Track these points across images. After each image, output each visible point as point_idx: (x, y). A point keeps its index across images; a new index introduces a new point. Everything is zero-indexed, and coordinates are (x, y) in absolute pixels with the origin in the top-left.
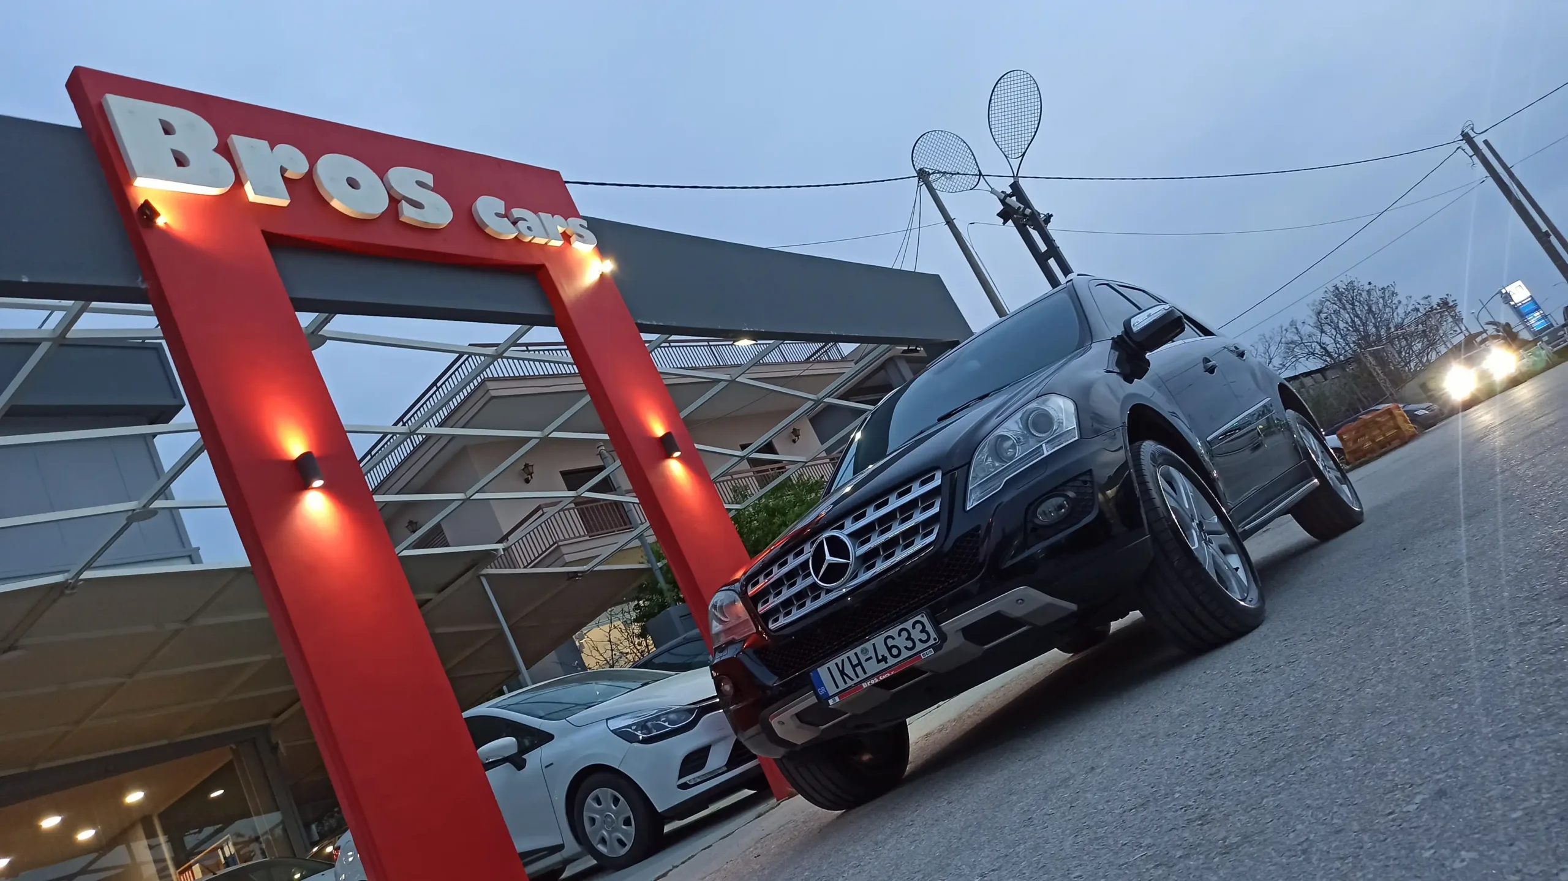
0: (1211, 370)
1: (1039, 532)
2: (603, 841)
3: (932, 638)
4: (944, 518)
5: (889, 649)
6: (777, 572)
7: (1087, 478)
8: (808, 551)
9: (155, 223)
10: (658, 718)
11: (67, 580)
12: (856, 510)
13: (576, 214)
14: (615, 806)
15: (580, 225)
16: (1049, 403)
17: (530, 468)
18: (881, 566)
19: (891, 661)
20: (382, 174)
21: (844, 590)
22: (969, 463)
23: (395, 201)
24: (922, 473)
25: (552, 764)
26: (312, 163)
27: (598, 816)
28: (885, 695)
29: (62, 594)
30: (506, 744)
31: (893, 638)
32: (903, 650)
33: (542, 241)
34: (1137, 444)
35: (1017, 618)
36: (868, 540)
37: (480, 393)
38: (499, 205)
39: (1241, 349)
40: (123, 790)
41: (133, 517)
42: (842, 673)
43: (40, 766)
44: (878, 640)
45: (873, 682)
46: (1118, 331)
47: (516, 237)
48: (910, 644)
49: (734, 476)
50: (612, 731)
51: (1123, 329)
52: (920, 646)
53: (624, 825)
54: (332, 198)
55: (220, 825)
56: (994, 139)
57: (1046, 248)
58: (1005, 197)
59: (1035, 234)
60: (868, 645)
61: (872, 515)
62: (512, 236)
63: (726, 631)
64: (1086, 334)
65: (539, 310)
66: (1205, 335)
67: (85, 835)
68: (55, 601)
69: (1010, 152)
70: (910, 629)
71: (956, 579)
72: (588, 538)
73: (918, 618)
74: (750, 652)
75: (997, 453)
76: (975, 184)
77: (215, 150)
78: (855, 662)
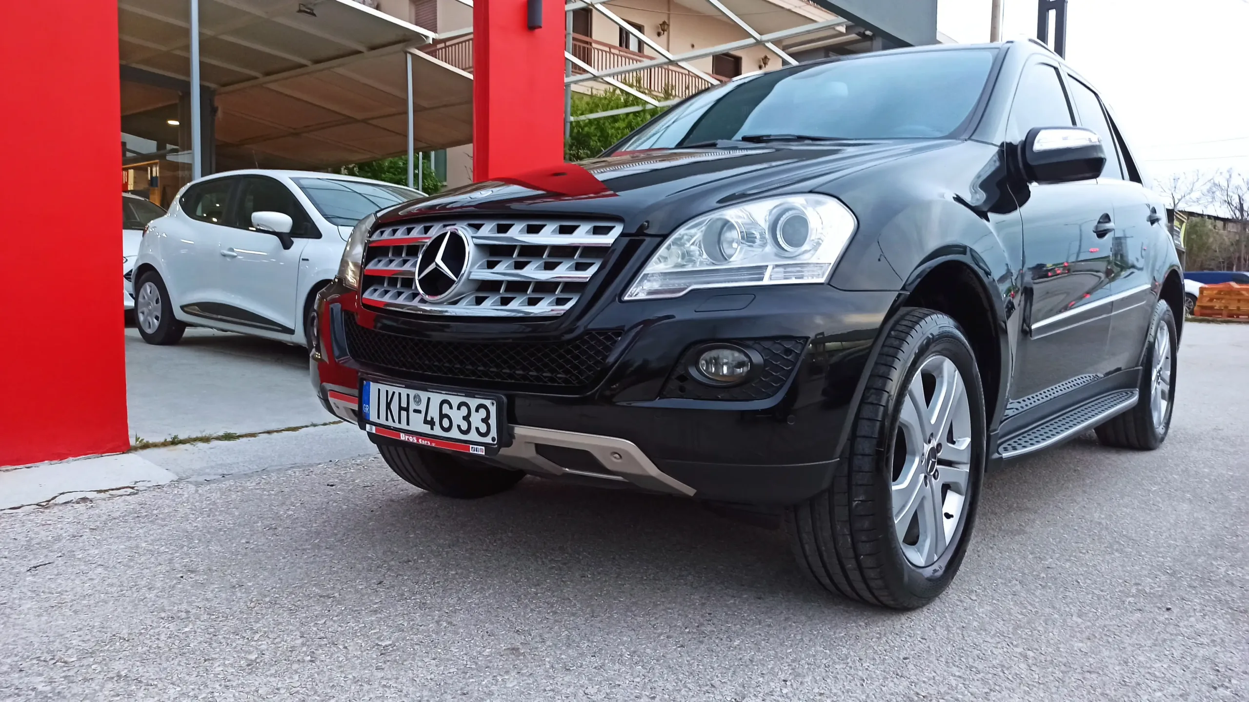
0: (1101, 234)
1: (688, 385)
3: (492, 435)
4: (590, 291)
5: (442, 416)
12: (503, 216)
16: (820, 208)
18: (490, 308)
19: (438, 431)
21: (436, 310)
22: (665, 237)
24: (601, 217)
25: (309, 259)
30: (282, 221)
31: (451, 407)
32: (455, 427)
36: (491, 265)
42: (387, 407)
44: (436, 397)
45: (411, 439)
46: (1016, 137)
48: (464, 426)
51: (1024, 139)
52: (473, 436)
60: (422, 396)
64: (972, 125)
70: (473, 409)
73: (487, 403)
78: (404, 405)
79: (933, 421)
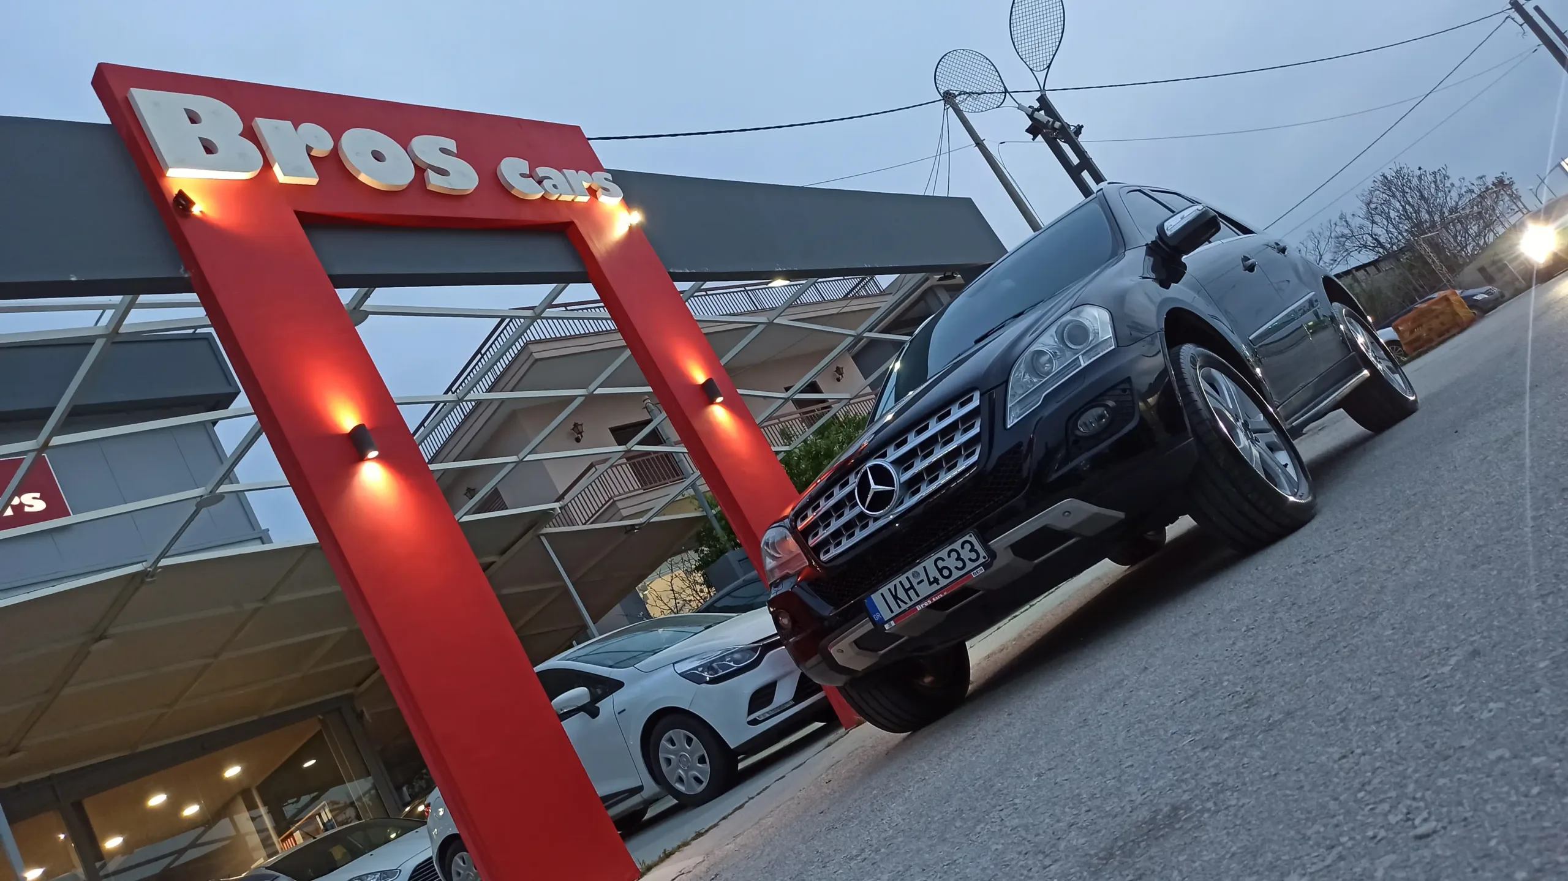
0: (1251, 268)
1: (1080, 444)
2: (680, 780)
3: (981, 556)
4: (985, 438)
5: (940, 571)
6: (825, 505)
7: (1126, 386)
8: (853, 481)
9: (191, 212)
10: (723, 658)
11: (146, 569)
12: (897, 437)
13: (599, 167)
14: (689, 746)
15: (605, 179)
16: (1084, 314)
17: (580, 427)
18: (926, 490)
19: (943, 582)
20: (405, 146)
21: (891, 517)
22: (1007, 382)
23: (420, 170)
24: (960, 396)
25: (624, 710)
26: (337, 139)
27: (673, 757)
28: (940, 616)
29: (143, 582)
30: (579, 694)
31: (943, 560)
32: (954, 571)
33: (569, 198)
34: (1175, 349)
35: (1066, 530)
36: (911, 466)
37: (523, 357)
38: (523, 166)
39: (1282, 245)
40: (221, 767)
41: (202, 503)
42: (896, 597)
43: (142, 748)
44: (929, 563)
45: (926, 604)
47: (543, 196)
49: (781, 420)
50: (679, 674)
51: (1157, 234)
52: (970, 565)
53: (699, 763)
54: (359, 172)
55: (316, 794)
56: (1018, 53)
57: (1079, 161)
58: (1033, 112)
59: (1066, 147)
60: (919, 569)
61: (913, 441)
62: (539, 196)
63: (780, 567)
64: (1119, 243)
65: (571, 268)
66: (1245, 234)
67: (191, 810)
68: (137, 589)
69: (1035, 65)
70: (959, 549)
71: (1001, 497)
72: (642, 491)
73: (967, 538)
74: (804, 584)
75: (1034, 369)
76: (1001, 101)
77: (241, 135)
78: (907, 586)
79: (1231, 405)
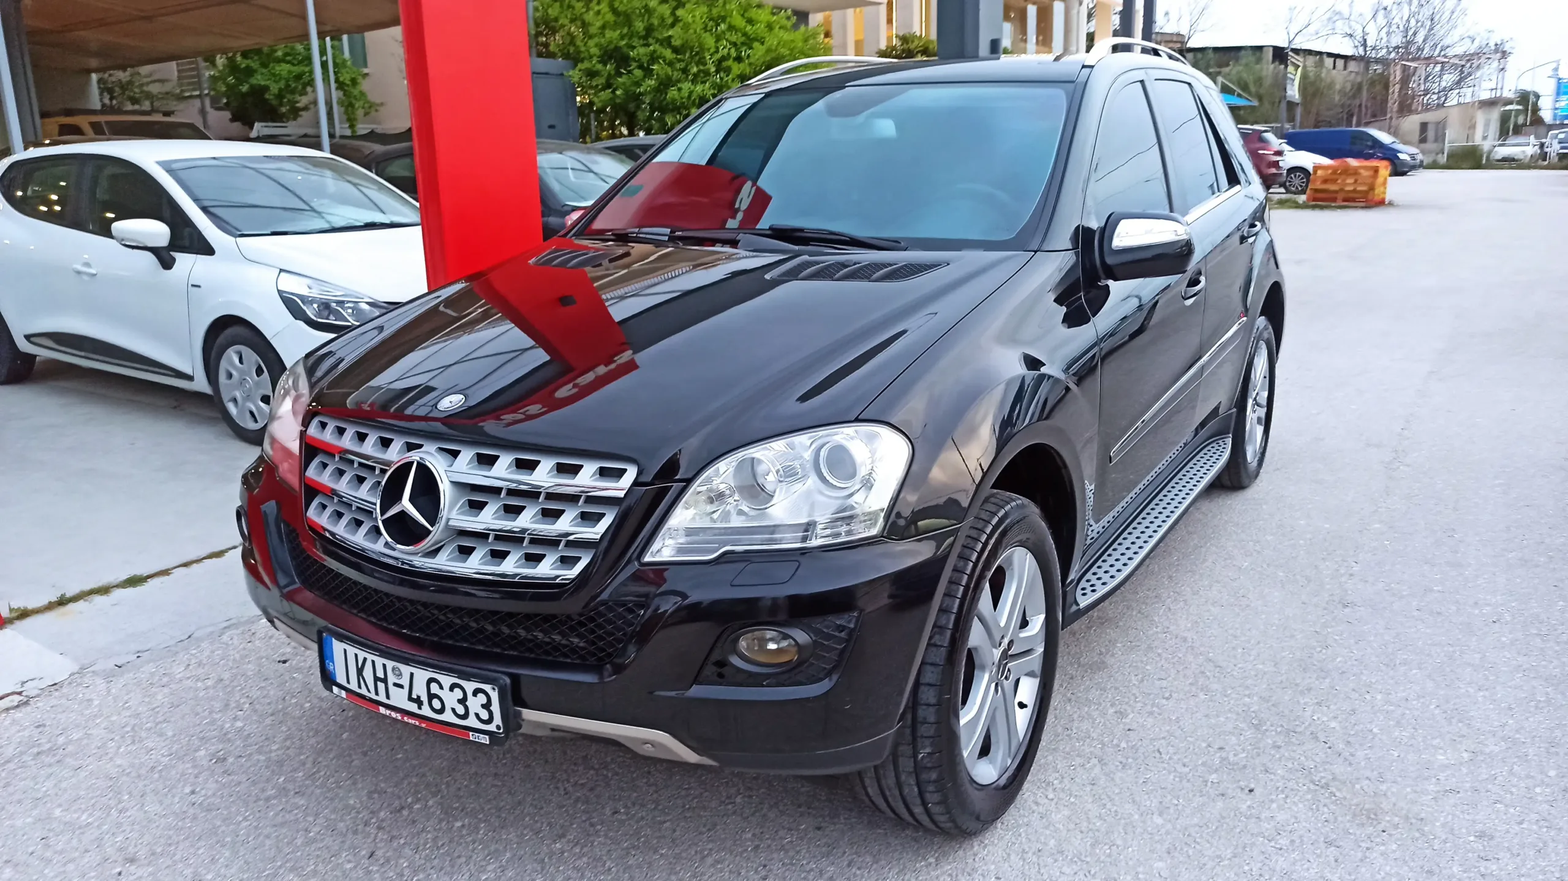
3: (495, 722)
4: (604, 553)
5: (431, 696)
6: (351, 441)
14: (257, 376)
18: (478, 565)
22: (689, 482)
24: (610, 455)
25: (199, 286)
27: (235, 373)
30: (156, 231)
31: (441, 687)
32: (448, 711)
36: (478, 511)
42: (360, 672)
44: (420, 673)
45: (395, 716)
46: (1094, 220)
48: (460, 711)
50: (278, 291)
52: (472, 722)
60: (405, 670)
61: (505, 472)
70: (470, 692)
78: (380, 674)
79: (1002, 624)
